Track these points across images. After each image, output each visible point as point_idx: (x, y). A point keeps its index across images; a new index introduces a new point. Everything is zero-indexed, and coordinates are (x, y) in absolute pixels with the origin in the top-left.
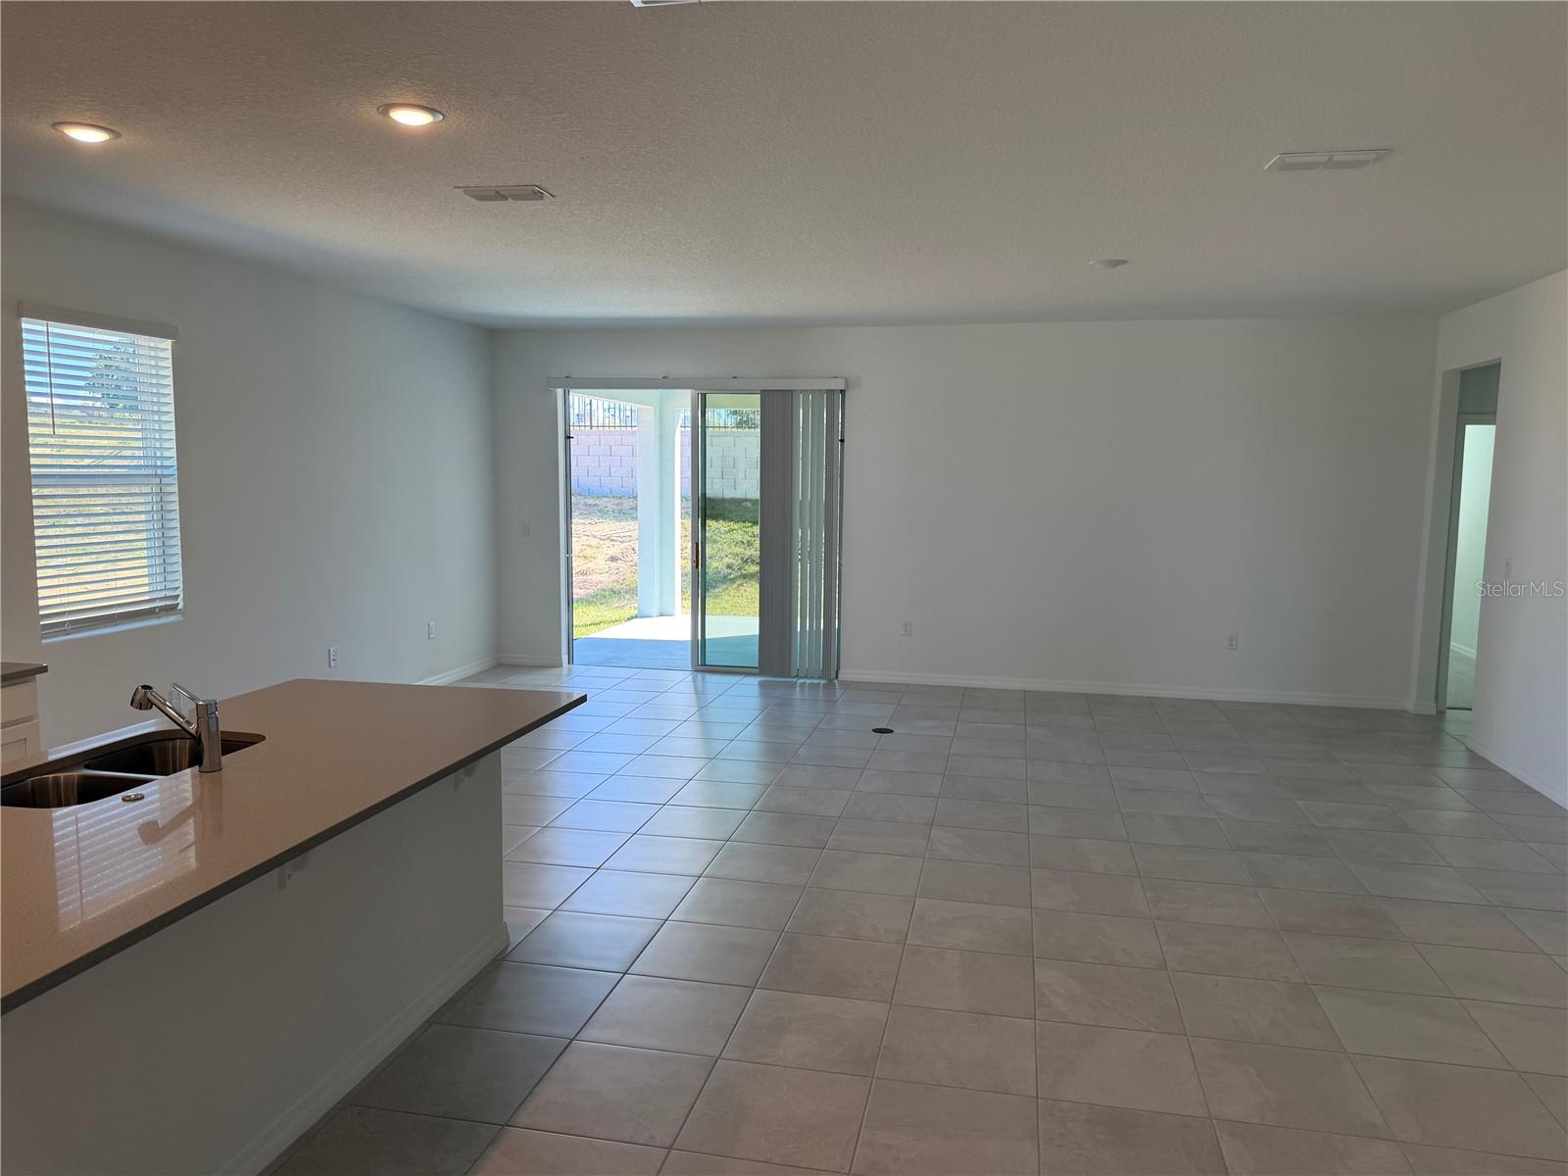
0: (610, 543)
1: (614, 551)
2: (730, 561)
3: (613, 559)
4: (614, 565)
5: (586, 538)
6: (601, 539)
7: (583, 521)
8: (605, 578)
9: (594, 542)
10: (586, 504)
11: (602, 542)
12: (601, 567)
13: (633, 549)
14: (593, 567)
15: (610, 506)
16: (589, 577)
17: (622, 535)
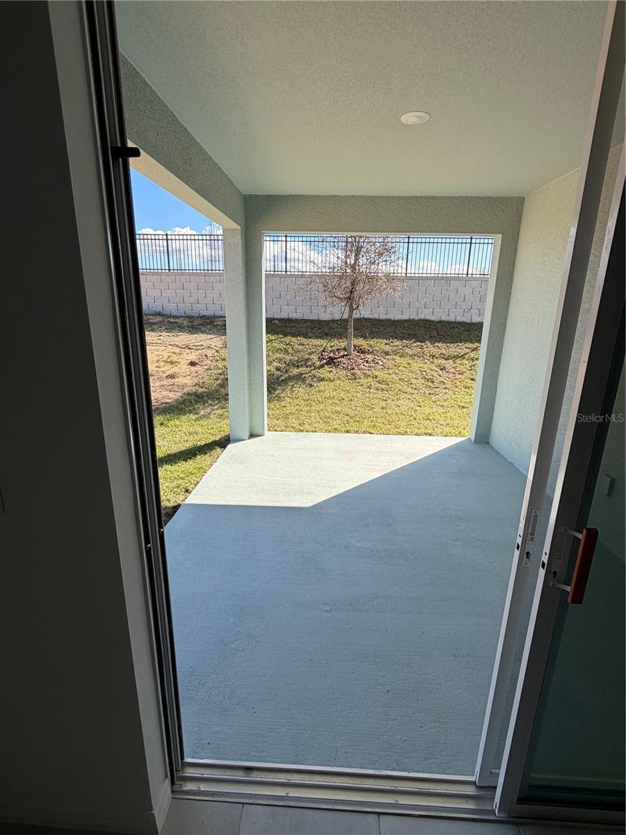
0: (188, 351)
1: (193, 357)
2: (278, 365)
3: (193, 364)
4: (193, 368)
5: (171, 347)
6: (181, 348)
7: (167, 334)
8: (187, 381)
9: (177, 350)
10: (169, 322)
11: (183, 350)
12: (184, 371)
13: (206, 356)
14: (178, 371)
15: (185, 323)
16: (176, 380)
17: (196, 344)
